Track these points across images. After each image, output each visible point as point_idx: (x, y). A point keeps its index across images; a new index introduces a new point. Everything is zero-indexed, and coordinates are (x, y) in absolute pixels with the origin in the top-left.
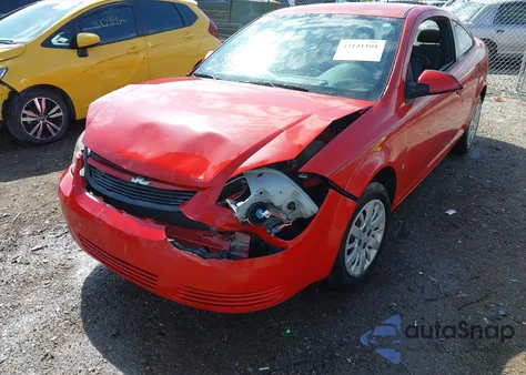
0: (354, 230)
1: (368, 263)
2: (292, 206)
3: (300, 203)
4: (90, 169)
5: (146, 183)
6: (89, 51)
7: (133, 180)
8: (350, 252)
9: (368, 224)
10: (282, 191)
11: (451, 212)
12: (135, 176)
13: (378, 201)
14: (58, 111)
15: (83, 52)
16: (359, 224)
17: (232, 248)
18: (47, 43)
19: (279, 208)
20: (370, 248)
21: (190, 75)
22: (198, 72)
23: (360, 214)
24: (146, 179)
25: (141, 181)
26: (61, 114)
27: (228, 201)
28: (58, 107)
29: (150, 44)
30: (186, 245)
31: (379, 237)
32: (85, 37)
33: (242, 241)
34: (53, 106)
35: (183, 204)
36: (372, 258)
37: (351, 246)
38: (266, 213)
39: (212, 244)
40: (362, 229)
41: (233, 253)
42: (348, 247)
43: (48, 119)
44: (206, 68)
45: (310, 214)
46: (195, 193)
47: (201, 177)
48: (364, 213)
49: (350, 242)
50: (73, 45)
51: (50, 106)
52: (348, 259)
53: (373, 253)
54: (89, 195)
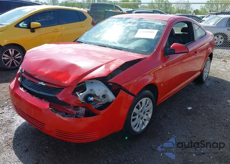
0: (135, 110)
1: (144, 127)
2: (104, 96)
3: (108, 95)
4: (23, 78)
5: (44, 84)
6: (36, 30)
7: (40, 83)
8: (134, 120)
9: (143, 108)
10: (100, 90)
11: (189, 108)
12: (41, 81)
13: (148, 98)
14: (19, 55)
15: (33, 30)
16: (138, 108)
17: (77, 114)
18: (17, 25)
19: (98, 97)
20: (145, 120)
21: (74, 41)
22: (78, 40)
23: (139, 103)
24: (45, 82)
25: (42, 84)
26: (21, 57)
27: (77, 93)
28: (19, 54)
29: (64, 28)
30: (57, 111)
31: (150, 115)
32: (35, 24)
33: (82, 110)
34: (18, 53)
35: (58, 94)
36: (146, 125)
37: (134, 117)
38: (92, 99)
39: (69, 111)
40: (140, 110)
41: (78, 116)
42: (132, 118)
43: (15, 59)
44: (82, 39)
45: (111, 100)
46: (63, 89)
47: (66, 82)
48: (141, 103)
49: (134, 116)
50: (29, 27)
51: (16, 53)
52: (133, 124)
53: (147, 123)
54: (22, 89)
